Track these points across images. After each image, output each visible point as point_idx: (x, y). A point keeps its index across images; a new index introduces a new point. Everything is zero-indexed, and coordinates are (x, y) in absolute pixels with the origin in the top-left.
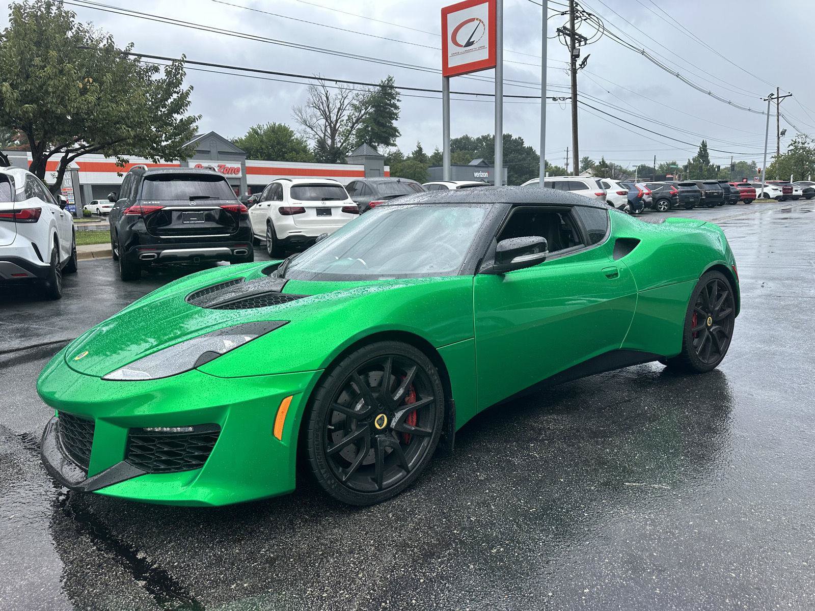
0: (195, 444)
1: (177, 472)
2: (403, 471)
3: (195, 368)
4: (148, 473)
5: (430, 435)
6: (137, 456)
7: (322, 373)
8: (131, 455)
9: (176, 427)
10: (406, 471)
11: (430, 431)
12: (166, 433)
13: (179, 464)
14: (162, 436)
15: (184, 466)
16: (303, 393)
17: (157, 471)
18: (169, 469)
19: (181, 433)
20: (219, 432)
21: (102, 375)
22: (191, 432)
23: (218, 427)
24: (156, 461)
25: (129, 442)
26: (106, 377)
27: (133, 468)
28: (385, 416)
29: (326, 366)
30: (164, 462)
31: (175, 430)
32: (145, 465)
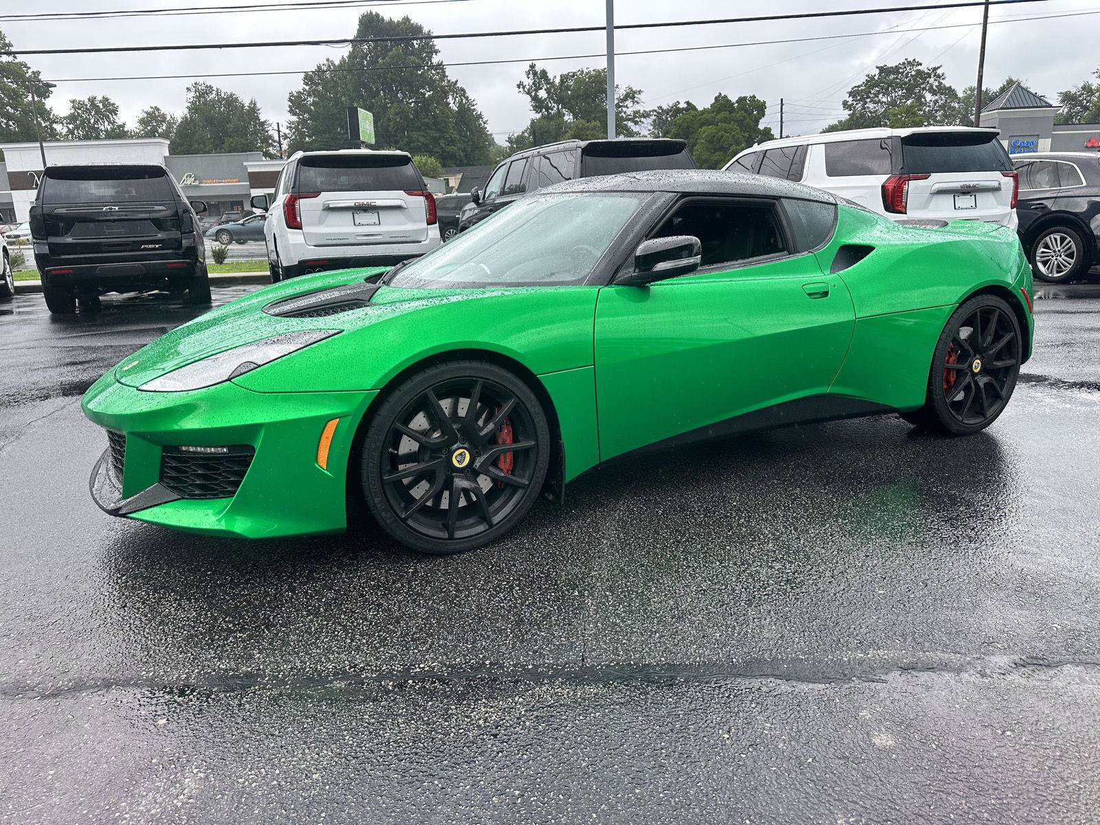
0: (231, 468)
1: (214, 498)
2: (485, 524)
3: (229, 380)
4: (184, 498)
5: (525, 487)
6: (172, 478)
7: (376, 394)
8: (166, 477)
9: (210, 447)
10: (488, 525)
11: (527, 483)
12: (200, 453)
13: (216, 489)
14: (196, 457)
15: (221, 492)
16: (351, 417)
17: (193, 497)
18: (205, 495)
19: (215, 453)
20: (253, 456)
21: (137, 385)
22: (226, 453)
23: (253, 450)
24: (191, 485)
25: (163, 462)
26: (141, 388)
27: (168, 491)
28: (467, 452)
29: (382, 386)
30: (199, 486)
31: (208, 450)
32: (181, 490)
